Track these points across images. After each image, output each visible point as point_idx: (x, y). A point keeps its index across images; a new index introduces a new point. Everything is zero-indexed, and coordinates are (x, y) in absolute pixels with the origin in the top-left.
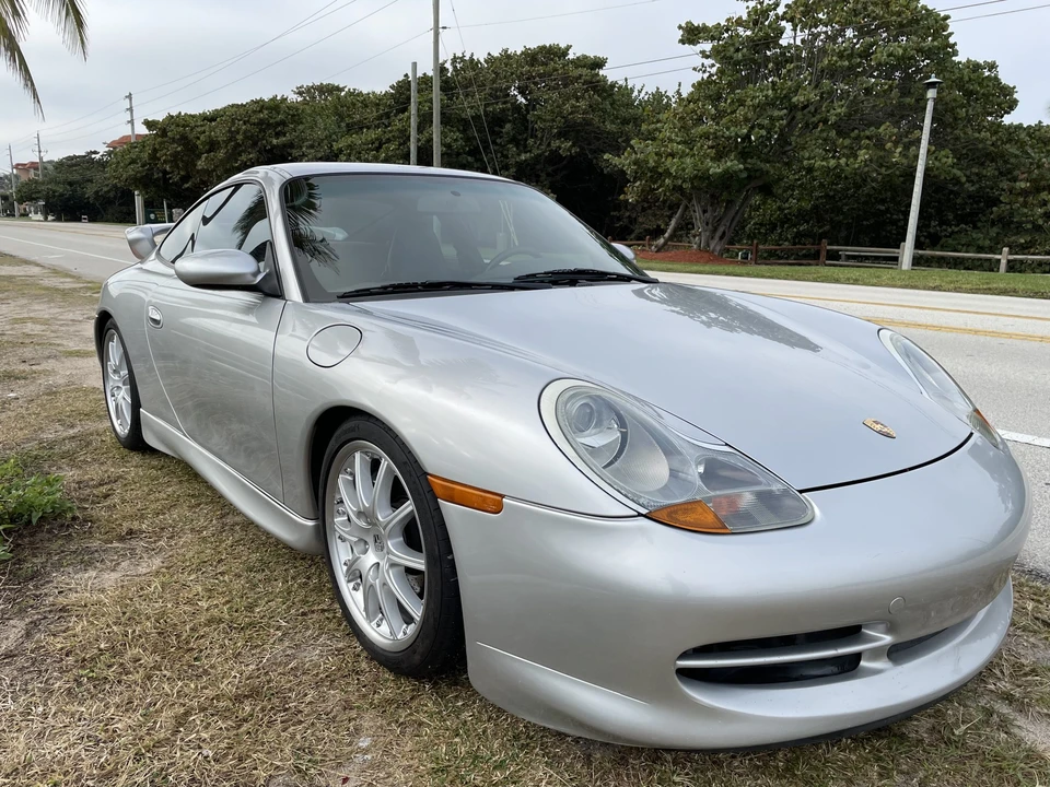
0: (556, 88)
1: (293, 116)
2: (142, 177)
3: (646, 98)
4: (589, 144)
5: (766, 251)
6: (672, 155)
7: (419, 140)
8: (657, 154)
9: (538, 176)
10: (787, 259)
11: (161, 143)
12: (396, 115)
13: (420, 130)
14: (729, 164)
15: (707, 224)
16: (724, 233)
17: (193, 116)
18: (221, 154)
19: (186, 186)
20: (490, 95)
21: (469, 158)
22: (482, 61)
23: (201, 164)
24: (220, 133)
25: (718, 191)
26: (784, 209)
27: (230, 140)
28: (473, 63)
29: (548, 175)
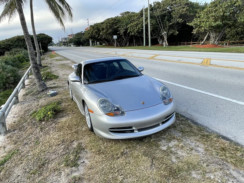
0: (178, 6)
1: (119, 21)
2: (90, 37)
3: (202, 5)
4: (187, 19)
5: (232, 43)
6: (204, 22)
7: (146, 23)
8: (200, 22)
9: (174, 28)
10: (237, 44)
11: (94, 30)
12: (141, 18)
13: (146, 21)
14: (218, 23)
15: (214, 38)
16: (218, 39)
17: (99, 23)
18: (105, 31)
19: (99, 38)
20: (162, 10)
21: (157, 26)
22: (161, 2)
23: (101, 34)
24: (104, 26)
25: (216, 29)
26: (237, 31)
27: (106, 28)
28: (158, 3)
29: (177, 27)
